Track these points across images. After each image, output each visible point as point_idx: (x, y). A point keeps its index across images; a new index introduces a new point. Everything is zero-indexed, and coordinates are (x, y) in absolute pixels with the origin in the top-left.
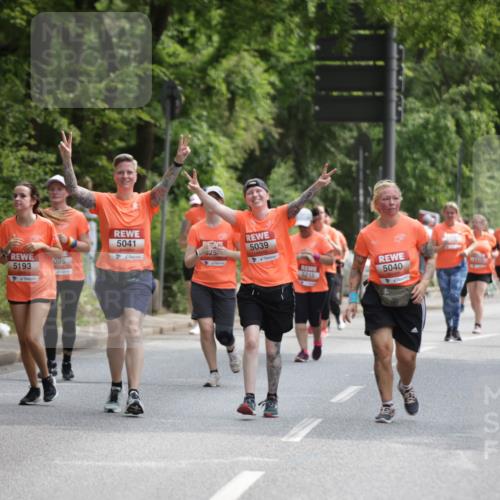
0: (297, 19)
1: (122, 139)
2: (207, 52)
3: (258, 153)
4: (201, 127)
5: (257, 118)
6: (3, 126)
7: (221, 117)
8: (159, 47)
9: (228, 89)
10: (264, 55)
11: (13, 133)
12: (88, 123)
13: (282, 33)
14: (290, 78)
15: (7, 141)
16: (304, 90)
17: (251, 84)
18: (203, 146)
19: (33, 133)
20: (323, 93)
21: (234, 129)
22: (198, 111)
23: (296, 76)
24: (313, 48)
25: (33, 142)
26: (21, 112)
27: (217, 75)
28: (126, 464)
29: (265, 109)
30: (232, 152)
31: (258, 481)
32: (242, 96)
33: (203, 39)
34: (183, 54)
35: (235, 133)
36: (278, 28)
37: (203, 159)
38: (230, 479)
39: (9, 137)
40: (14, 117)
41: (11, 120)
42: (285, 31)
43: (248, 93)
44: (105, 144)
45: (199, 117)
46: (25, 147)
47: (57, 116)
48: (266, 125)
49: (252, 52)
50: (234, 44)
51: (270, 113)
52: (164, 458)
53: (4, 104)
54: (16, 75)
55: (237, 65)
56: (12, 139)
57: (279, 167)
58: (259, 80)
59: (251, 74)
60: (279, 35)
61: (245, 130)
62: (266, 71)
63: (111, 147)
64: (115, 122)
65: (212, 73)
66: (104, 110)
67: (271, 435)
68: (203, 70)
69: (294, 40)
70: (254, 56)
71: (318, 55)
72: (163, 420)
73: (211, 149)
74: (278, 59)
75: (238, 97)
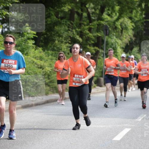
0: (139, 9)
1: (93, 41)
2: (115, 18)
3: (129, 44)
4: (114, 37)
5: (129, 35)
6: (62, 38)
7: (119, 35)
8: (103, 16)
9: (121, 27)
10: (131, 18)
11: (65, 39)
12: (84, 37)
13: (135, 12)
14: (137, 24)
15: (63, 41)
16: (141, 27)
17: (127, 26)
18: (114, 43)
19: (70, 39)
20: (146, 28)
21: (122, 38)
22: (113, 33)
23: (139, 24)
24: (144, 16)
25: (70, 42)
26: (66, 34)
27: (118, 24)
28: (95, 126)
29: (131, 33)
30: (122, 44)
31: (130, 131)
32: (125, 29)
33: (114, 14)
34: (109, 18)
35: (123, 39)
36: (134, 11)
37: (114, 46)
38: (122, 131)
39: (63, 40)
40: (65, 35)
41: (64, 36)
42: (136, 12)
43: (126, 28)
44: (89, 42)
45: (113, 35)
46: (68, 43)
47: (76, 35)
48: (131, 37)
49: (127, 18)
50: (122, 15)
51: (132, 33)
52: (105, 124)
53: (62, 32)
54: (65, 24)
55: (123, 21)
56: (65, 41)
57: (135, 48)
58: (129, 25)
59: (127, 23)
60: (134, 13)
61: (125, 38)
62: (131, 22)
63: (90, 43)
64: (91, 36)
65: (117, 23)
66: (88, 33)
67: (133, 119)
68: (114, 23)
69: (139, 14)
70: (128, 19)
71: (145, 18)
72: (104, 115)
73: (116, 43)
74: (134, 19)
75: (123, 30)
